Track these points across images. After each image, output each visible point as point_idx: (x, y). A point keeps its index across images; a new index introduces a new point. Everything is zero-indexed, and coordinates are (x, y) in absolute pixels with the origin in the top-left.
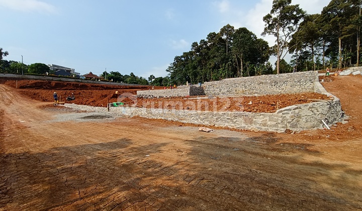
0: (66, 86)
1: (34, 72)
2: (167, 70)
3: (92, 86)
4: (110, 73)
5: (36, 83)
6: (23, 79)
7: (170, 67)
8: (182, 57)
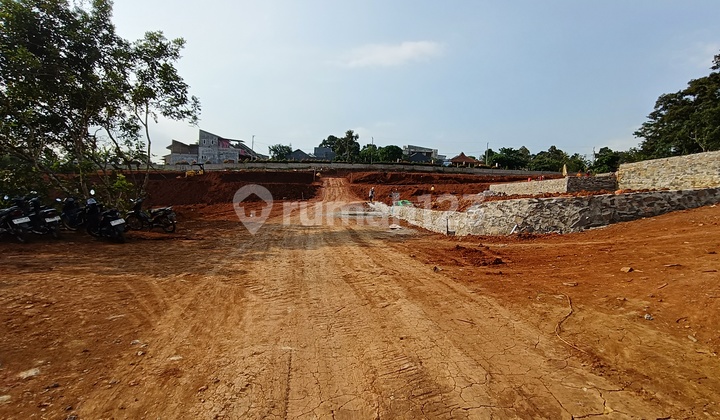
0: (404, 179)
1: (385, 159)
2: (637, 133)
3: (441, 178)
4: (499, 152)
5: (369, 176)
6: (370, 170)
7: (647, 125)
8: (686, 93)
